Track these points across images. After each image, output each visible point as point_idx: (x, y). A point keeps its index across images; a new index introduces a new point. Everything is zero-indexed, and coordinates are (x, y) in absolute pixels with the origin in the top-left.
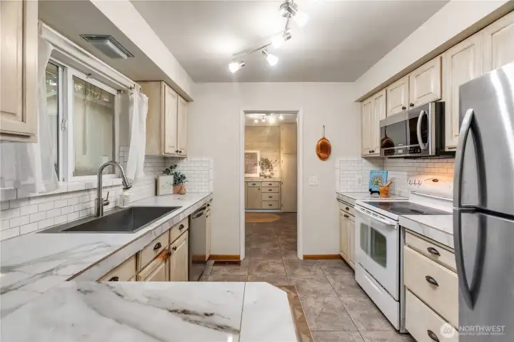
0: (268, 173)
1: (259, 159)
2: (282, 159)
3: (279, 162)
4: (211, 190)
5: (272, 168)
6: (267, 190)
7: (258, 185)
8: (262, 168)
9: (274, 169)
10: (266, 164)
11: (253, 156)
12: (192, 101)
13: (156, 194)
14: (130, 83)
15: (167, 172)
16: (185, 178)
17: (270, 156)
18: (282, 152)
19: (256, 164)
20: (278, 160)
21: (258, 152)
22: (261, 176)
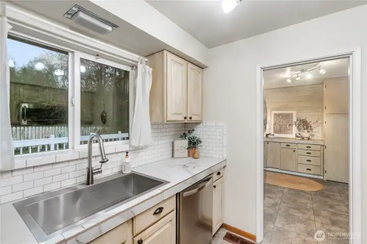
0: (305, 134)
1: (295, 120)
2: (325, 119)
3: (322, 123)
4: (225, 156)
5: (311, 129)
6: (304, 152)
7: (292, 146)
8: (299, 129)
9: (315, 130)
10: (304, 124)
11: (288, 116)
12: (207, 67)
13: (173, 157)
14: (135, 57)
15: (184, 136)
16: (201, 142)
17: (309, 117)
18: (326, 112)
19: (291, 125)
20: (320, 122)
21: (294, 113)
22: (297, 137)
